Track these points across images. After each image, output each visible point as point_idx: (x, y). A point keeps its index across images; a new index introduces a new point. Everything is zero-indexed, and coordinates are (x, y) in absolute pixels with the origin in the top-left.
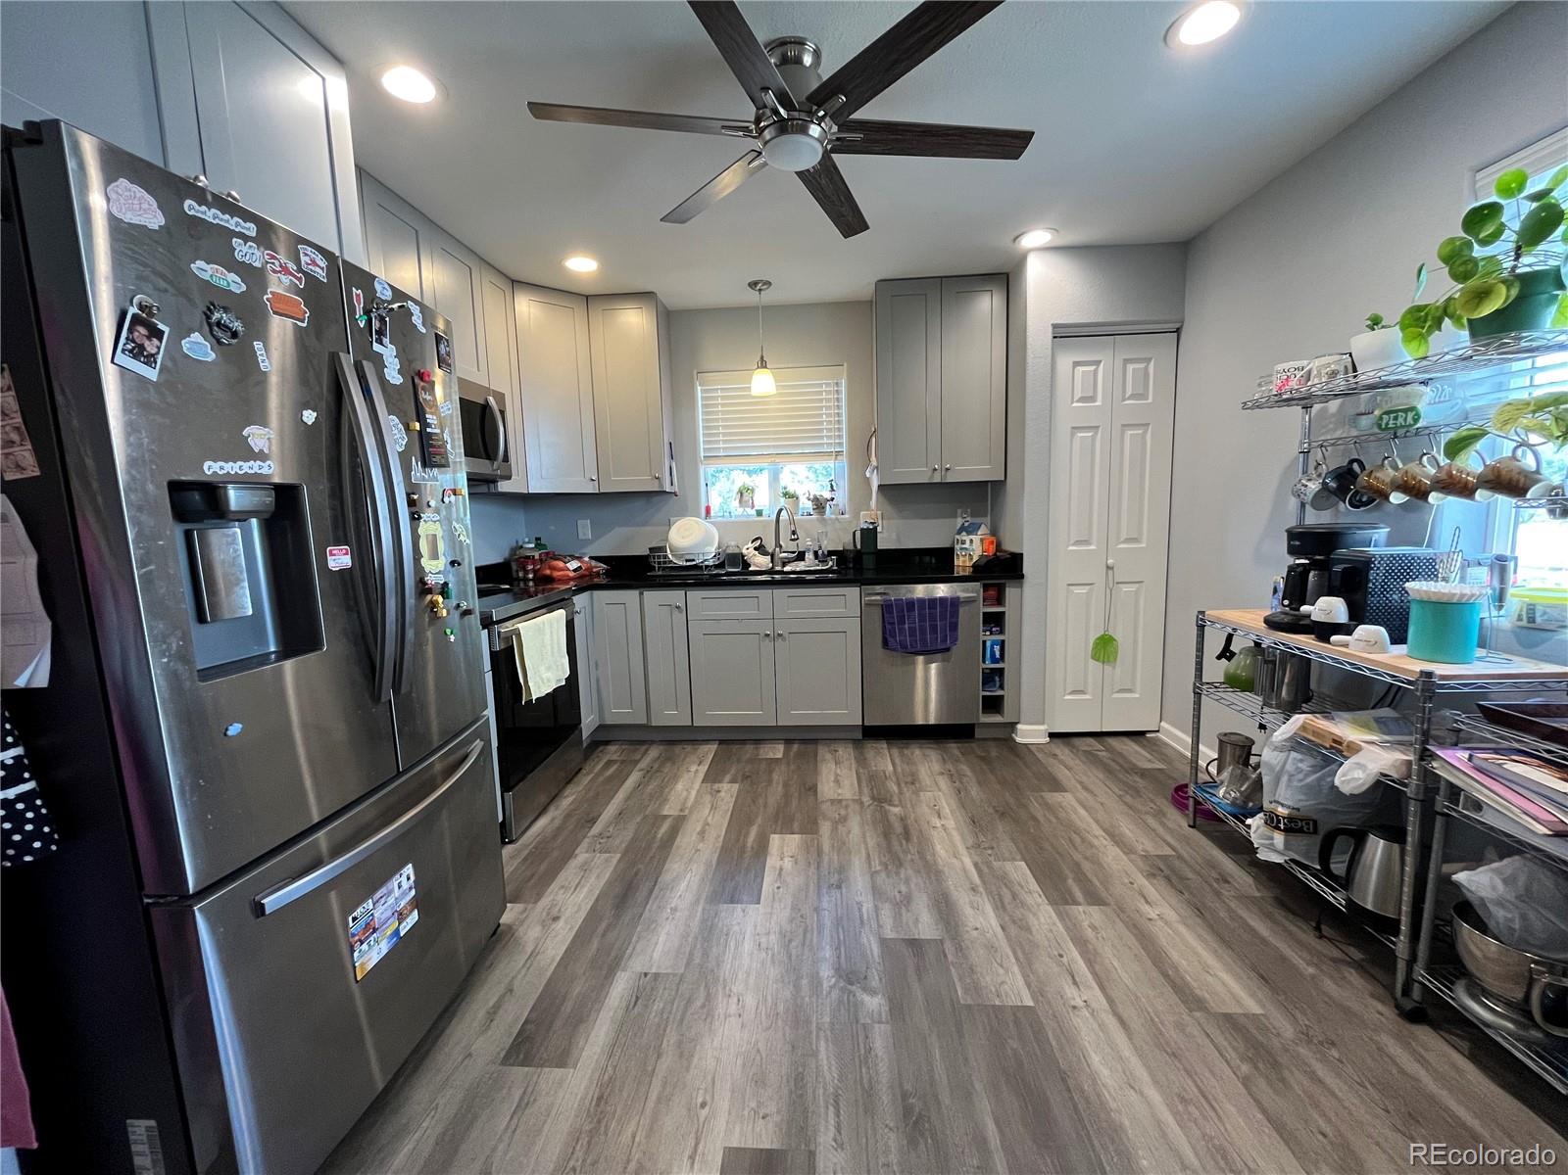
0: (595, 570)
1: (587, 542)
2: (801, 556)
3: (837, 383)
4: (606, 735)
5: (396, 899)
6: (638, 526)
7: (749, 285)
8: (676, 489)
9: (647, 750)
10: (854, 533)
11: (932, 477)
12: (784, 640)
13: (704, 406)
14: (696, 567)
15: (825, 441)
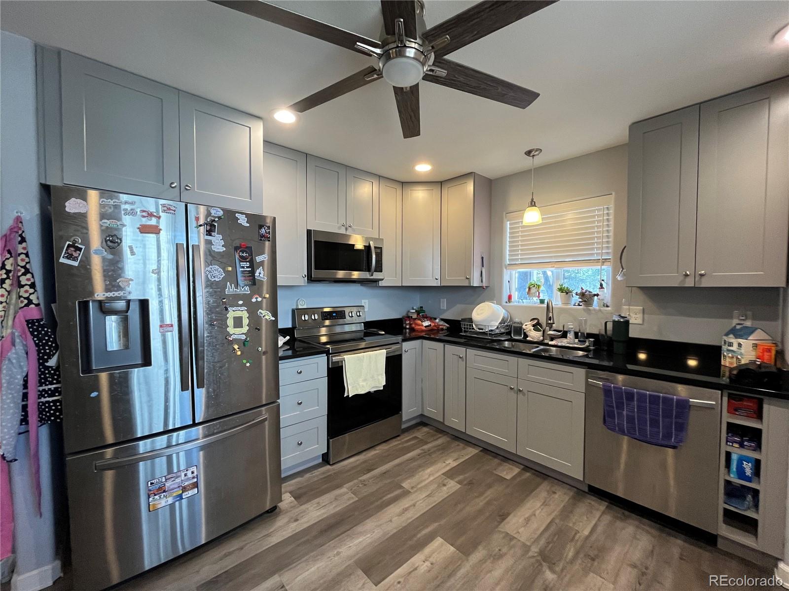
0: (441, 327)
1: (444, 311)
2: (564, 335)
3: (608, 208)
4: (423, 421)
5: (182, 480)
6: (469, 304)
7: (525, 153)
8: (484, 284)
9: (440, 438)
10: (606, 323)
11: (683, 281)
12: (524, 394)
13: (510, 233)
14: (484, 333)
15: (595, 251)
